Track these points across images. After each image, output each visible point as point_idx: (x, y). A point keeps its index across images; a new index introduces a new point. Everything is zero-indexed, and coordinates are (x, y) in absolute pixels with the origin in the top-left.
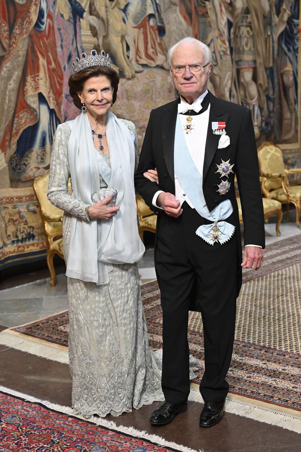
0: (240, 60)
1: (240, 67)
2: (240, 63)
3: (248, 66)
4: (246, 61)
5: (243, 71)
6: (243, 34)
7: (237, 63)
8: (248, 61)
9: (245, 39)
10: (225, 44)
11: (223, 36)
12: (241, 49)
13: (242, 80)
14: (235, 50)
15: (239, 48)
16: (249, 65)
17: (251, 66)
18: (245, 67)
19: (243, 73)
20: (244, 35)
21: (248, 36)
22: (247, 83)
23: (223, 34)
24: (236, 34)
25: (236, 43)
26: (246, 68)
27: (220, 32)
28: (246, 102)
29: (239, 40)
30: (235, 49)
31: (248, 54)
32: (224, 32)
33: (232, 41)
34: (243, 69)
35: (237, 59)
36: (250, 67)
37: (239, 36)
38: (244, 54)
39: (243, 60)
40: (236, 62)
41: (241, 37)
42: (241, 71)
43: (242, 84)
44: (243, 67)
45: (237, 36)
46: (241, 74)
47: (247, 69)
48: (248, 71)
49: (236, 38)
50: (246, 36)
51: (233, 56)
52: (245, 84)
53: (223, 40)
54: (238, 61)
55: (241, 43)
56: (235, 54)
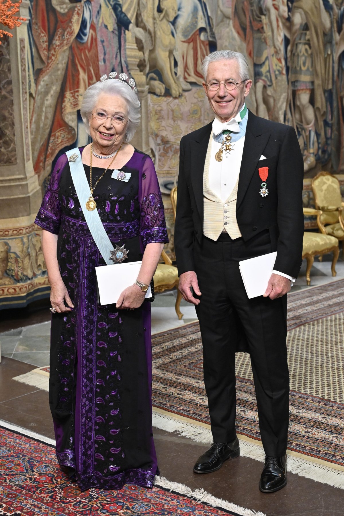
0: (297, 81)
1: (296, 89)
2: (296, 84)
3: (305, 88)
4: (304, 82)
5: (300, 92)
6: (301, 52)
7: (293, 83)
8: (306, 82)
9: (303, 58)
10: (281, 63)
11: (279, 54)
12: (298, 68)
13: (298, 103)
14: (291, 70)
15: (296, 67)
16: (306, 87)
17: (308, 88)
18: (302, 88)
19: (299, 95)
20: (302, 53)
21: (306, 54)
22: (304, 106)
23: (279, 52)
24: (293, 52)
25: (293, 62)
26: (303, 90)
27: (275, 50)
28: (301, 127)
29: (296, 59)
30: (292, 68)
31: (305, 75)
32: (280, 50)
33: (289, 59)
34: (300, 90)
35: (293, 80)
36: (307, 89)
37: (296, 54)
38: (301, 74)
39: (300, 81)
40: (292, 82)
41: (298, 55)
42: (298, 93)
43: (298, 107)
44: (299, 88)
45: (294, 54)
46: (297, 96)
47: (304, 91)
48: (305, 93)
49: (292, 56)
50: (304, 54)
51: (289, 76)
52: (301, 107)
53: (278, 58)
54: (294, 82)
55: (298, 63)
56: (291, 73)
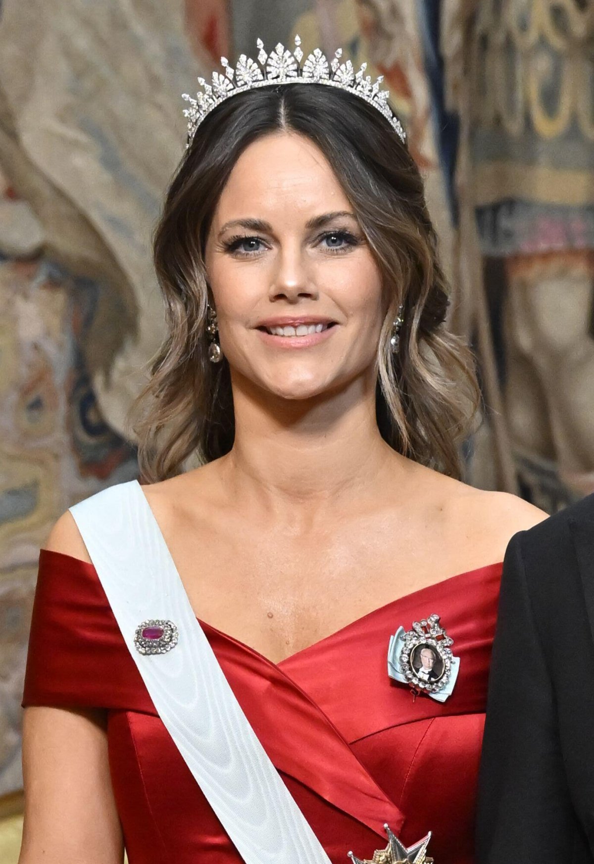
0: (509, 204)
1: (505, 250)
2: (505, 223)
3: (559, 245)
4: (550, 209)
5: (531, 273)
6: (524, 27)
7: (488, 217)
8: (564, 210)
9: (542, 65)
10: (406, 91)
11: (389, 37)
12: (514, 127)
13: (524, 339)
14: (472, 135)
15: (498, 120)
16: (568, 236)
17: (580, 243)
18: (543, 246)
19: (525, 286)
20: (532, 36)
21: (557, 42)
22: (558, 358)
23: (389, 26)
24: (479, 28)
25: (481, 90)
26: (547, 256)
27: (367, 13)
28: (549, 482)
29: (495, 67)
30: (476, 124)
31: (558, 164)
32: (395, 12)
33: (453, 73)
34: (529, 259)
35: (486, 196)
36: (573, 252)
37: (498, 39)
38: (531, 161)
39: (528, 205)
40: (479, 212)
41: (509, 47)
42: (517, 275)
43: (526, 362)
44: (525, 247)
45: (484, 41)
46: (515, 298)
47: (554, 266)
48: (562, 274)
49: (475, 46)
50: (543, 41)
51: (462, 177)
52: (542, 362)
53: (389, 63)
54: (495, 208)
55: (511, 87)
56: (473, 159)
